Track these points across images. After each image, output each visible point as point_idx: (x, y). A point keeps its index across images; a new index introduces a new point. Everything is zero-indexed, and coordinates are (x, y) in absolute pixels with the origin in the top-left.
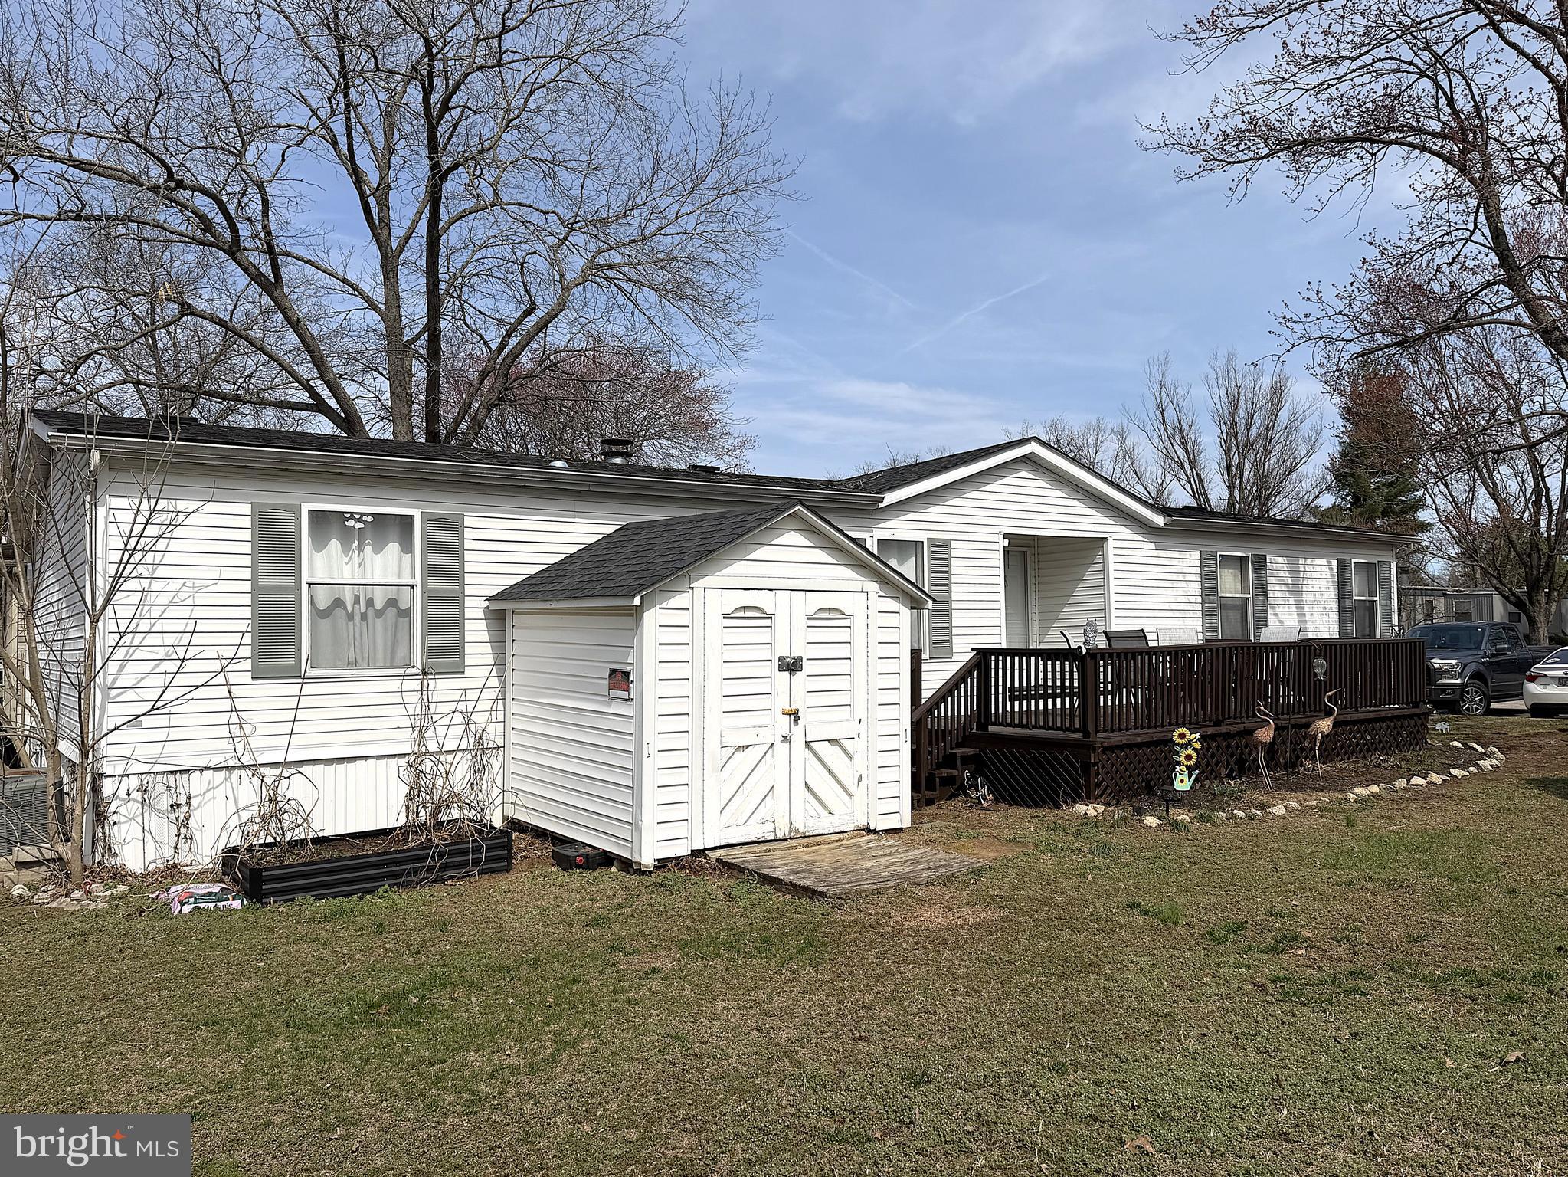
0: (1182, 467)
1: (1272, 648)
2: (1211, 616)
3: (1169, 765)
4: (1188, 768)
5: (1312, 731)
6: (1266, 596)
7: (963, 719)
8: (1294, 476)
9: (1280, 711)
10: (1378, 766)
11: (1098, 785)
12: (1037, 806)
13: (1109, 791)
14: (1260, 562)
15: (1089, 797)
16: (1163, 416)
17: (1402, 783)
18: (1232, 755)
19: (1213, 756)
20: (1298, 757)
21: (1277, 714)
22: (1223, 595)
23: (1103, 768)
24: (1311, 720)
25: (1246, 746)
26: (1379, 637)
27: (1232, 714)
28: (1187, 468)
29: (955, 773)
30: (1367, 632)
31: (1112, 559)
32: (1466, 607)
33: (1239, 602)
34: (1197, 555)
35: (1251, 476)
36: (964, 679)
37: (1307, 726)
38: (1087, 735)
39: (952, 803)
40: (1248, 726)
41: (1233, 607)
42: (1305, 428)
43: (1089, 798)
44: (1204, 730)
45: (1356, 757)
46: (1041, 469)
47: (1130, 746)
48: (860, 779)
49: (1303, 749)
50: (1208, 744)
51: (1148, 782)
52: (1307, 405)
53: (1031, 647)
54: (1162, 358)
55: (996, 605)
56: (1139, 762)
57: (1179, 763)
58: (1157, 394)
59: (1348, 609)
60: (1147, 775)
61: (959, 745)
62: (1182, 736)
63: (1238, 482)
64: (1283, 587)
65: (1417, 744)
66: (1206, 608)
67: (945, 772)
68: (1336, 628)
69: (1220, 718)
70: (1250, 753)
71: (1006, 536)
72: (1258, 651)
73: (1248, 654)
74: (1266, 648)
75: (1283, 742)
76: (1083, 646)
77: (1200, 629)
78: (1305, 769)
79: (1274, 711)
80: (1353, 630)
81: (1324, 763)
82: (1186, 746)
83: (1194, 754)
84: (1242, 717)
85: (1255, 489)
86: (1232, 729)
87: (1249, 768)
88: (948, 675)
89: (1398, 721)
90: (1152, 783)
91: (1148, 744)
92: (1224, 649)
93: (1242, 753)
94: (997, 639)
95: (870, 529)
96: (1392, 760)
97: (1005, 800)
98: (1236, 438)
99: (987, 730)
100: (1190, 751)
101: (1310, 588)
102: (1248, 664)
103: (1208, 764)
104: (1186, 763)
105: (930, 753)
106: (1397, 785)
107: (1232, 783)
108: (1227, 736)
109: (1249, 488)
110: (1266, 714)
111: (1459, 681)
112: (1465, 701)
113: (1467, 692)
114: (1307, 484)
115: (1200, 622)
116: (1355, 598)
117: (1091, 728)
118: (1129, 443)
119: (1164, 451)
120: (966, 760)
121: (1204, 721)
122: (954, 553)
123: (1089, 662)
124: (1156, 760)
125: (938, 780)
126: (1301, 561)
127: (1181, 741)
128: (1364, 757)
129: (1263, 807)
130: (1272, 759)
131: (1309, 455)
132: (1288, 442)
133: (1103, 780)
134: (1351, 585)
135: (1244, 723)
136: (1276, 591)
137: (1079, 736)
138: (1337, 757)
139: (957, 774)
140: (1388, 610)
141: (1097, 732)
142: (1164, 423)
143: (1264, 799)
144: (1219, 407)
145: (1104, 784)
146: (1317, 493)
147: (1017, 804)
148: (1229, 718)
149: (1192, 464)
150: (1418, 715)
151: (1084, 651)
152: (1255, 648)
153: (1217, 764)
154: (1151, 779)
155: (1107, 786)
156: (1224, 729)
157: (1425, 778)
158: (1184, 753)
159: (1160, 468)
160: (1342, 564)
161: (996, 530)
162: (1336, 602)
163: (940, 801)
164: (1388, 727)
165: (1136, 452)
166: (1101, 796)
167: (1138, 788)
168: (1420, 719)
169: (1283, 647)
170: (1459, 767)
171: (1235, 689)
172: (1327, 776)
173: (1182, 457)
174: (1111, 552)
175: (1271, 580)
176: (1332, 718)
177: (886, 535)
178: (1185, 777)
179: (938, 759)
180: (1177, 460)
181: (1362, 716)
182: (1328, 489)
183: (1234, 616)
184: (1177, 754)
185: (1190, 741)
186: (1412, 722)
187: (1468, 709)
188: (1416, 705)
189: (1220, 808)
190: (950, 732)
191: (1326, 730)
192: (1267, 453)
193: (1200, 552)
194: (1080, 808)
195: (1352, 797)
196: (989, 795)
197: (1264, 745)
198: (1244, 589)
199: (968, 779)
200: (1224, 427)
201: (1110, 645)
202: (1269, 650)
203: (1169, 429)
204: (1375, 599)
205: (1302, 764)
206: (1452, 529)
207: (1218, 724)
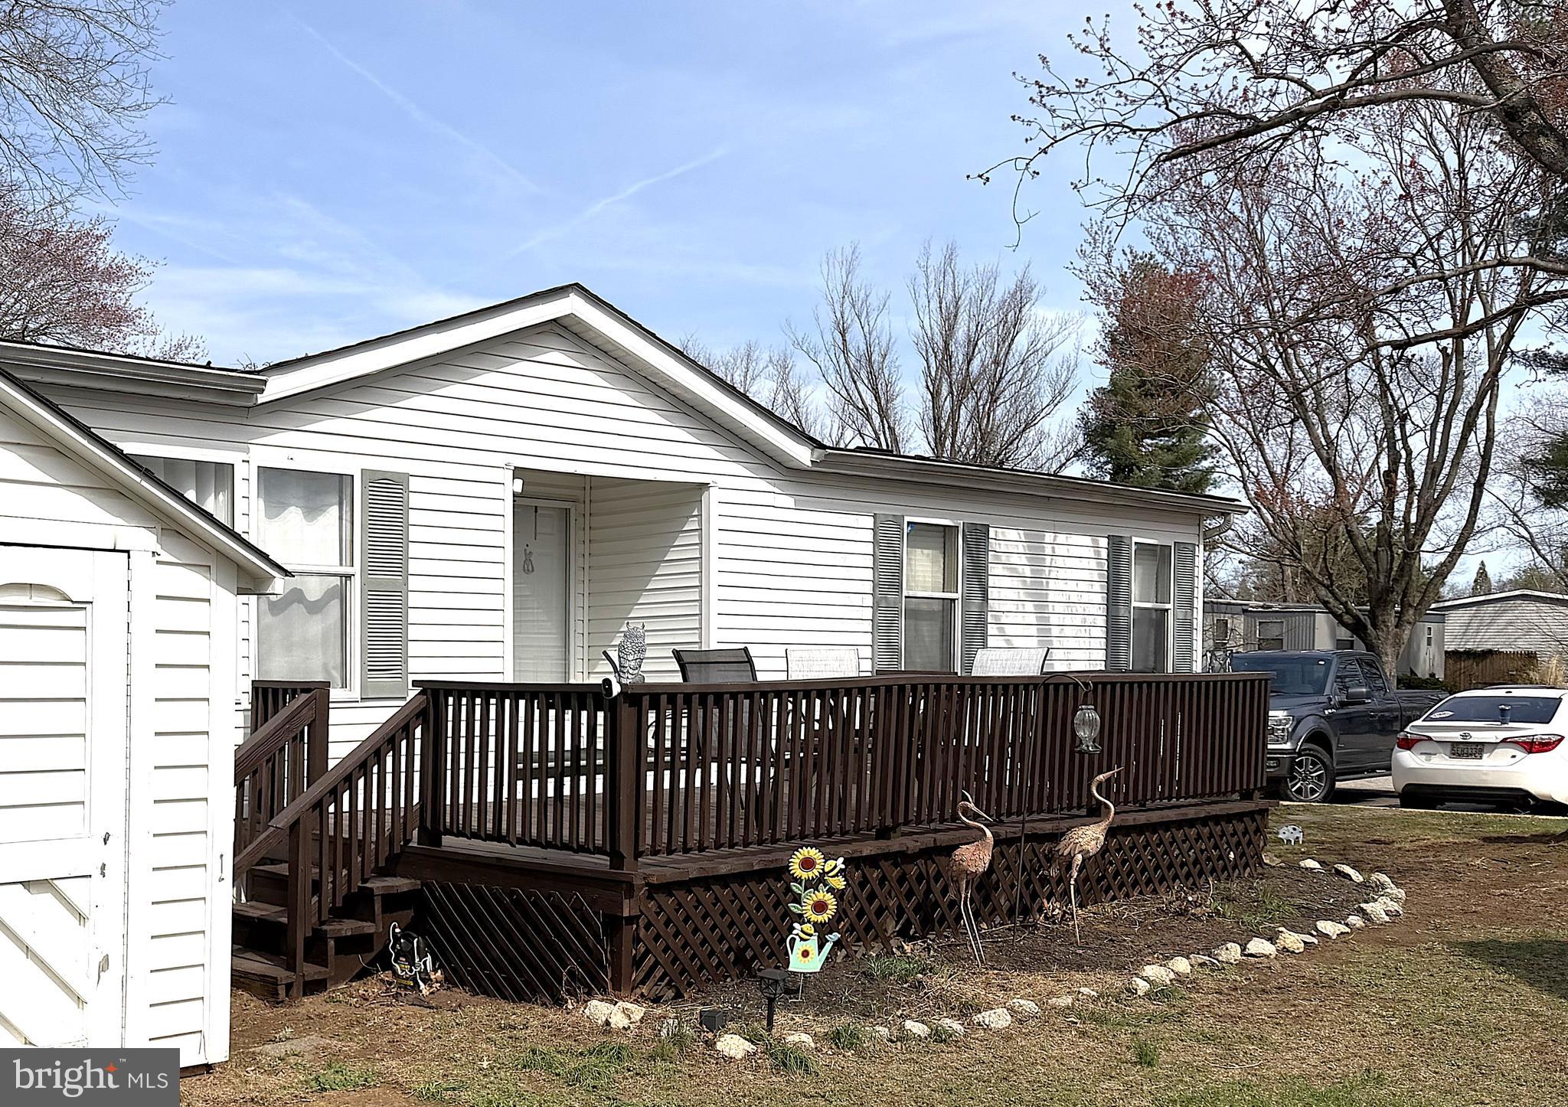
0: (869, 418)
1: (995, 687)
2: (889, 628)
3: (783, 919)
4: (817, 926)
5: (1064, 847)
6: (985, 597)
7: (388, 819)
8: (1031, 433)
9: (1004, 810)
10: (1182, 913)
11: (637, 963)
12: (520, 997)
13: (659, 973)
14: (978, 537)
15: (617, 987)
16: (844, 340)
17: (1232, 952)
18: (910, 894)
19: (872, 896)
20: (1034, 896)
21: (999, 814)
22: (911, 594)
23: (647, 927)
24: (1064, 825)
25: (938, 876)
26: (1170, 670)
27: (912, 816)
28: (876, 420)
29: (368, 927)
30: (1151, 664)
31: (716, 523)
32: (1274, 632)
33: (937, 607)
34: (869, 522)
35: (969, 433)
36: (392, 743)
37: (1056, 837)
38: (617, 859)
39: (360, 988)
40: (943, 839)
41: (929, 615)
42: (1052, 364)
43: (615, 987)
44: (856, 846)
45: (1141, 893)
46: (590, 349)
47: (706, 882)
48: (104, 965)
49: (1044, 880)
50: (864, 875)
51: (740, 953)
52: (1055, 329)
53: (572, 681)
54: (848, 251)
55: (495, 602)
56: (723, 913)
57: (800, 919)
58: (837, 307)
59: (1123, 622)
60: (738, 938)
61: (382, 873)
62: (808, 864)
63: (948, 443)
64: (1016, 582)
65: (1246, 865)
66: (879, 617)
67: (348, 927)
68: (1102, 655)
69: (889, 822)
70: (945, 891)
71: (518, 472)
72: (968, 692)
73: (949, 698)
74: (983, 687)
75: (1008, 868)
76: (613, 678)
77: (867, 652)
78: (1046, 918)
79: (994, 808)
80: (1129, 658)
81: (1081, 906)
82: (812, 885)
83: (830, 900)
84: (931, 821)
85: (972, 451)
86: (911, 844)
87: (942, 919)
88: (364, 733)
89: (1217, 824)
90: (749, 954)
91: (742, 878)
92: (902, 688)
93: (928, 891)
94: (494, 665)
95: (244, 445)
96: (1206, 899)
97: (463, 983)
98: (950, 376)
99: (439, 843)
100: (823, 895)
101: (1061, 585)
102: (947, 718)
103: (861, 914)
104: (814, 918)
105: (317, 887)
106: (1223, 956)
107: (907, 948)
108: (901, 858)
109: (964, 450)
110: (976, 817)
111: (1288, 746)
112: (1296, 778)
113: (1300, 764)
114: (1049, 448)
115: (868, 639)
116: (1134, 604)
117: (625, 848)
118: (793, 383)
119: (844, 392)
120: (393, 902)
121: (857, 831)
122: (414, 500)
123: (626, 712)
124: (758, 909)
125: (332, 943)
126: (1049, 537)
127: (805, 875)
128: (1155, 891)
129: (966, 1010)
130: (986, 900)
131: (1054, 402)
132: (1024, 384)
133: (647, 952)
134: (1129, 583)
135: (936, 831)
136: (1002, 586)
137: (602, 861)
138: (1106, 892)
139: (372, 930)
140: (1187, 626)
141: (638, 854)
142: (845, 351)
143: (969, 991)
144: (927, 327)
145: (649, 960)
146: (1063, 461)
147: (486, 992)
148: (907, 823)
149: (883, 414)
150: (1251, 814)
151: (616, 689)
152: (962, 687)
153: (879, 912)
154: (747, 946)
155: (656, 963)
156: (895, 844)
157: (1272, 940)
158: (810, 898)
159: (837, 420)
160: (1116, 545)
161: (500, 460)
162: (1103, 610)
163: (337, 983)
164: (1199, 837)
165: (802, 393)
166: (643, 982)
167: (720, 964)
168: (1254, 820)
169: (1016, 686)
170: (1328, 916)
171: (920, 763)
172: (1090, 933)
173: (868, 402)
174: (715, 509)
175: (993, 569)
176: (1104, 825)
177: (277, 459)
178: (812, 944)
179: (334, 901)
180: (861, 406)
181: (1155, 817)
182: (1077, 454)
183: (929, 631)
184: (797, 899)
185: (824, 873)
186: (1240, 827)
187: (1299, 791)
188: (1247, 796)
189: (879, 1009)
190: (362, 844)
191: (1093, 848)
192: (994, 397)
193: (875, 516)
194: (599, 1009)
195: (1142, 986)
196: (435, 971)
197: (971, 877)
198: (948, 583)
199: (397, 939)
200: (932, 359)
201: (685, 678)
202: (989, 691)
203: (852, 361)
204: (1167, 606)
205: (1040, 910)
206: (1264, 511)
207: (883, 833)
